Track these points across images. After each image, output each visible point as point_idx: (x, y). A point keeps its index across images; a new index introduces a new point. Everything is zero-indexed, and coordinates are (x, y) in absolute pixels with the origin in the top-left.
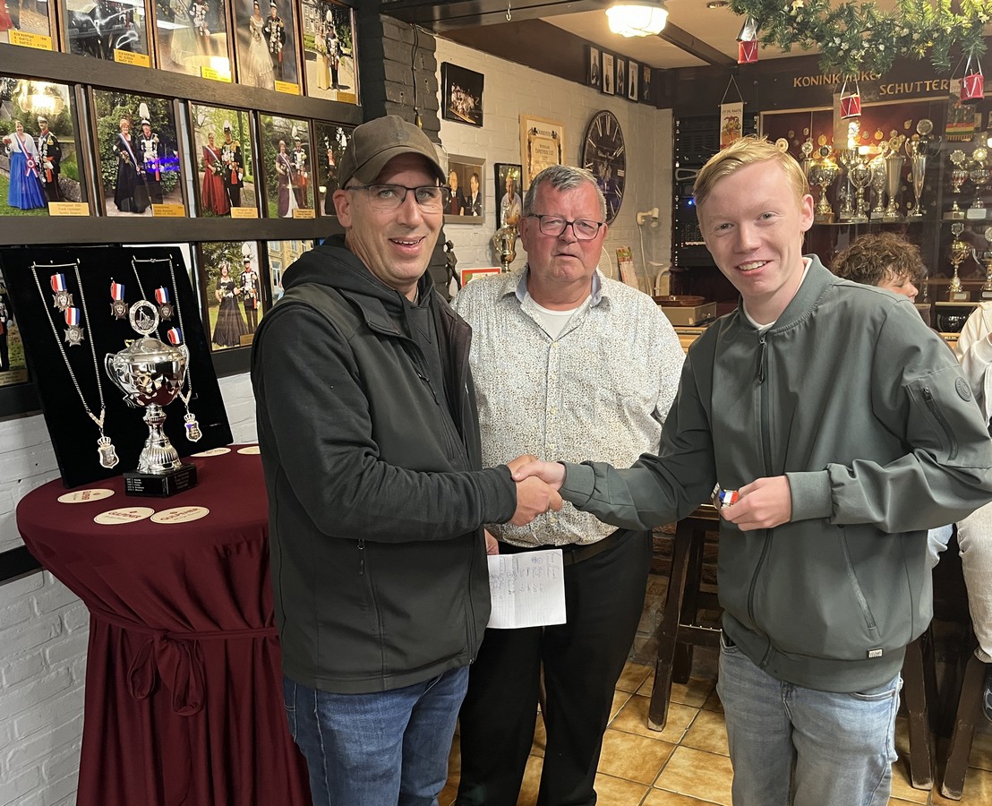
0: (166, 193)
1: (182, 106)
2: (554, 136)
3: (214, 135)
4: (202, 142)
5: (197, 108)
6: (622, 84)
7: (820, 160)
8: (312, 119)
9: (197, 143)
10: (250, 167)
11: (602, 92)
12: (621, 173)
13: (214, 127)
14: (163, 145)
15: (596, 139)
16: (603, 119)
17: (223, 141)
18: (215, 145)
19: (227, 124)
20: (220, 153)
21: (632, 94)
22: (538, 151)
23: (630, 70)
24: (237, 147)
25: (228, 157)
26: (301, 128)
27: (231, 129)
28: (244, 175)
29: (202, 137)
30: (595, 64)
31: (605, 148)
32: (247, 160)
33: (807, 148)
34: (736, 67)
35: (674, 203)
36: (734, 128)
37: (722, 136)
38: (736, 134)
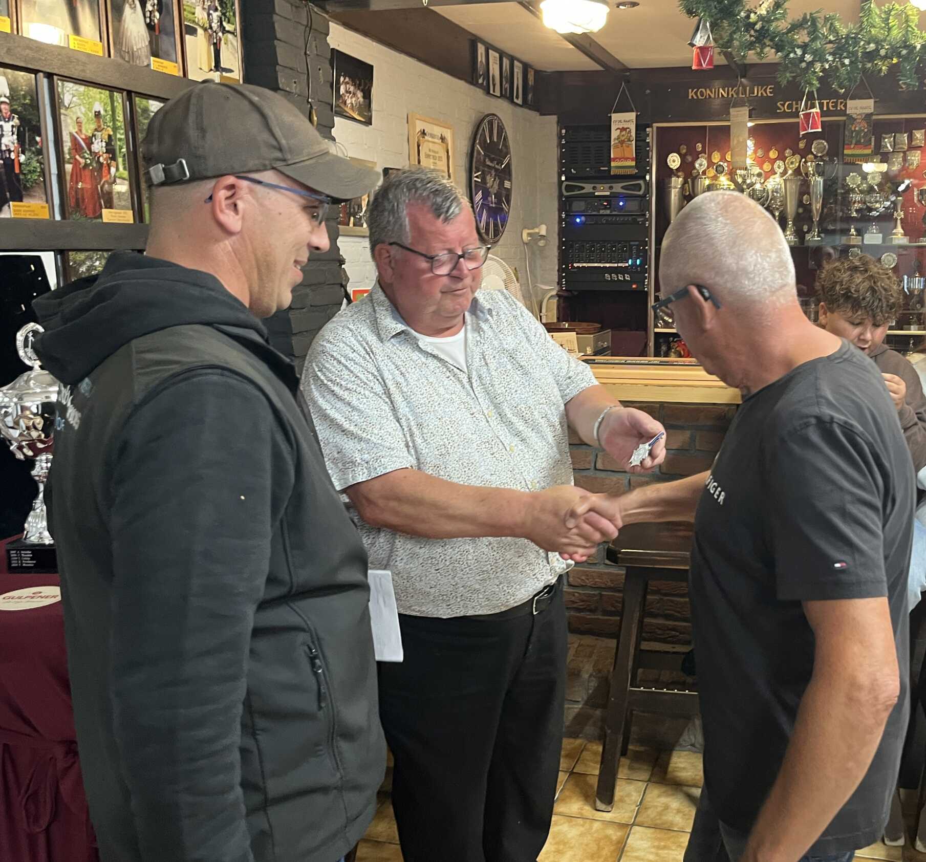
0: (26, 188)
1: (45, 81)
2: (443, 139)
3: (83, 119)
4: (68, 128)
5: (63, 85)
6: (507, 86)
7: (715, 178)
9: (63, 128)
10: (124, 160)
11: (488, 92)
12: (507, 184)
13: (83, 110)
14: (24, 129)
15: (484, 145)
16: (491, 123)
17: (93, 126)
18: (84, 131)
19: (98, 107)
20: (89, 141)
21: (517, 98)
22: (428, 156)
23: (516, 70)
24: (110, 136)
25: (99, 146)
27: (102, 112)
28: (117, 169)
29: (69, 121)
30: (481, 61)
31: (493, 156)
32: (120, 152)
33: (701, 165)
34: (628, 74)
35: (561, 220)
38: (628, 147)
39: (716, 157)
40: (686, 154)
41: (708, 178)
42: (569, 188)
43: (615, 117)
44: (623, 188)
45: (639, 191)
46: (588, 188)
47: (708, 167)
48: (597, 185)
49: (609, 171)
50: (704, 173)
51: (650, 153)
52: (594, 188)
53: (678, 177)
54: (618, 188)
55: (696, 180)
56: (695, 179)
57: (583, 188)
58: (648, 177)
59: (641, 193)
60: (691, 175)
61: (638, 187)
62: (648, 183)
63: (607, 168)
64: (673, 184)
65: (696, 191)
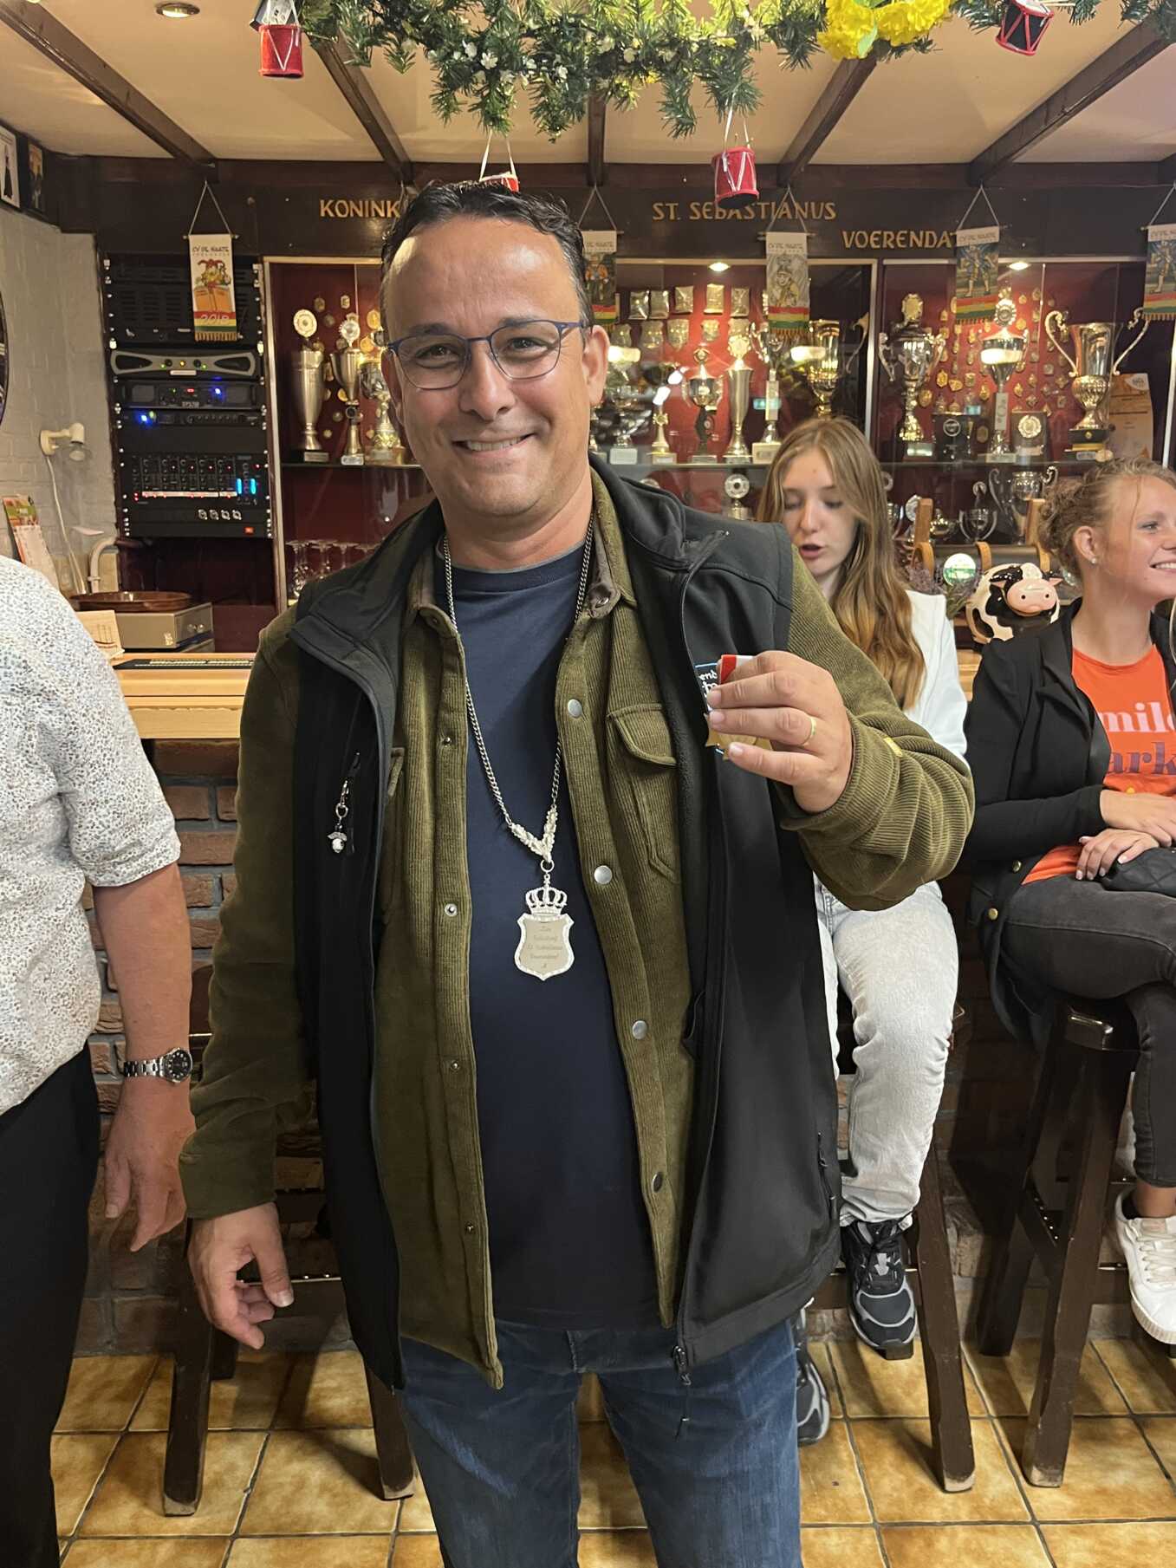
21: (11, 196)
33: (350, 331)
34: (212, 165)
35: (113, 417)
36: (218, 282)
37: (197, 296)
38: (222, 294)
39: (376, 320)
40: (324, 313)
41: (362, 351)
42: (122, 362)
43: (195, 240)
44: (218, 364)
45: (247, 370)
46: (157, 363)
47: (362, 336)
48: (172, 358)
49: (192, 334)
50: (355, 344)
51: (263, 308)
52: (168, 363)
53: (314, 350)
54: (209, 363)
55: (343, 357)
56: (340, 353)
57: (148, 363)
58: (260, 348)
59: (250, 373)
60: (335, 346)
61: (245, 364)
62: (262, 358)
63: (188, 330)
64: (305, 361)
65: (344, 373)
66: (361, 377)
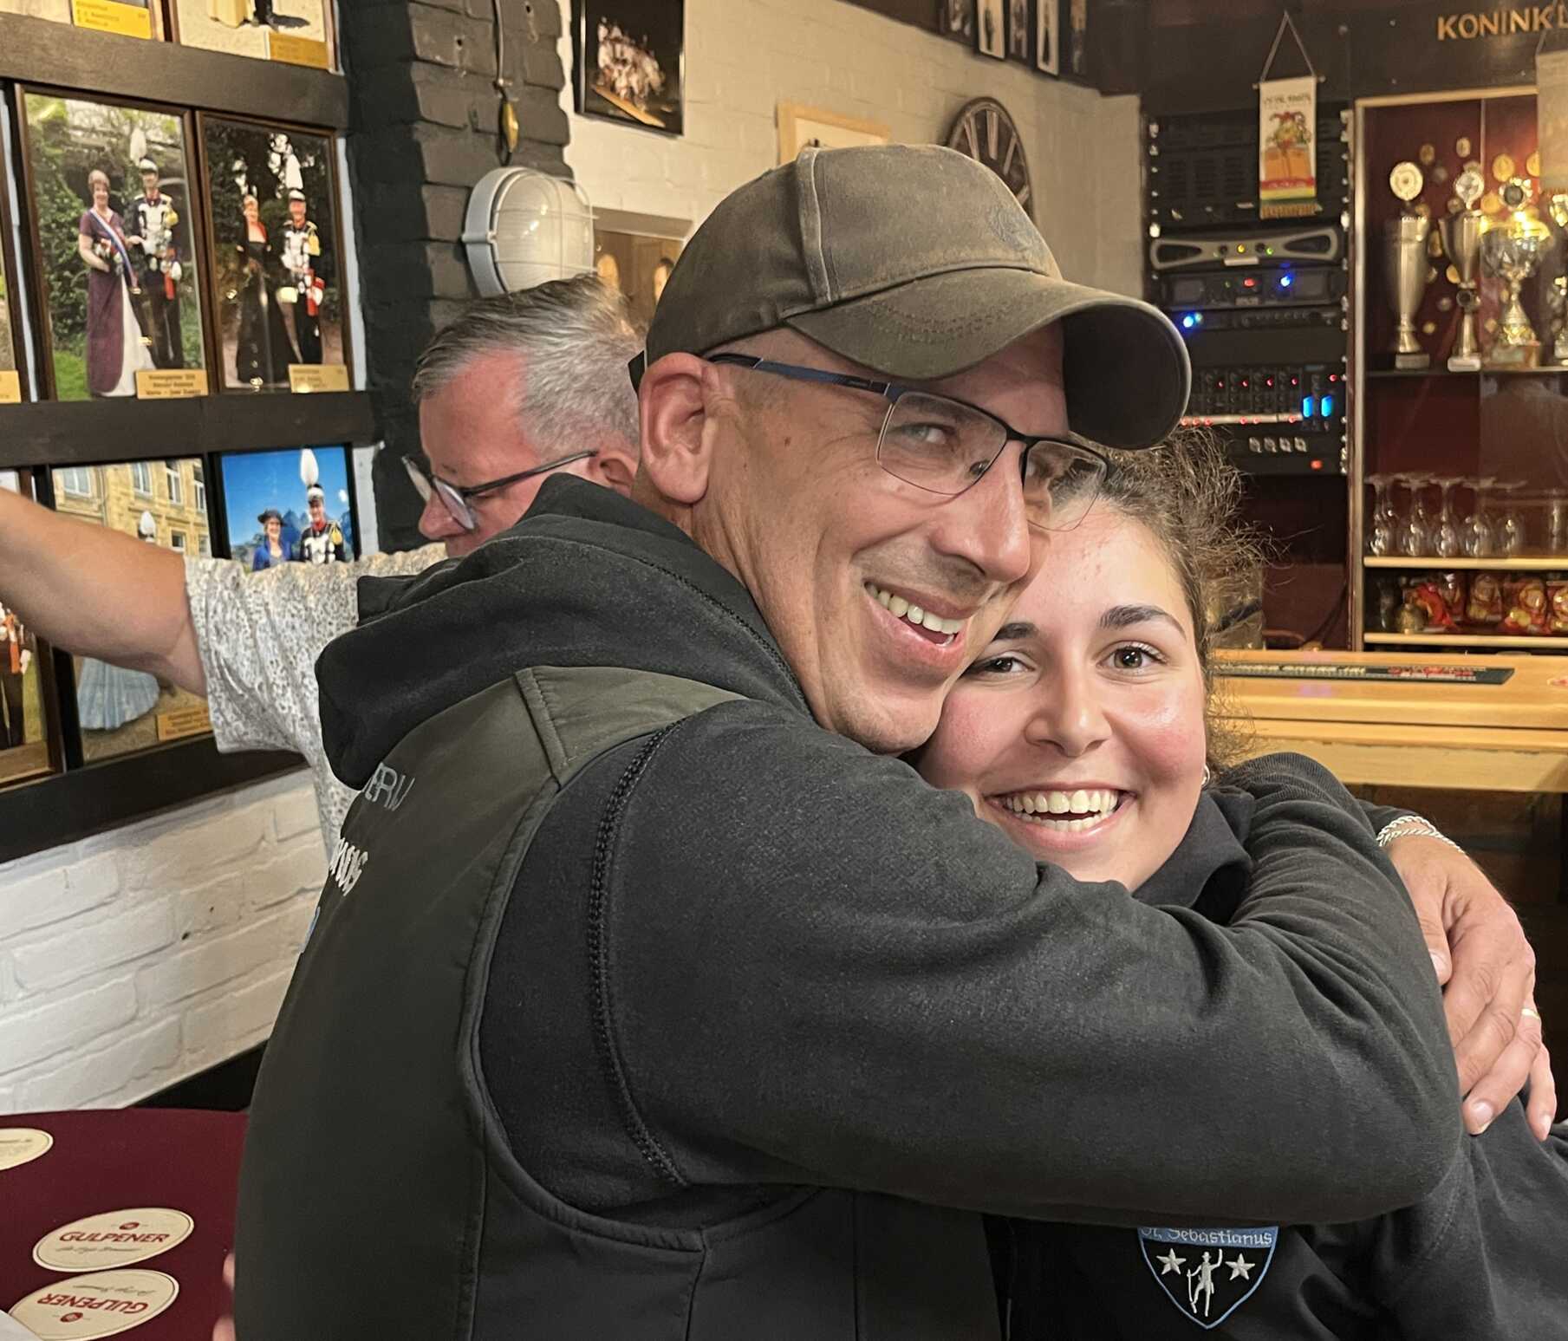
6: (1022, 33)
7: (1503, 215)
8: (193, 109)
21: (1047, 60)
26: (158, 136)
33: (1468, 188)
36: (1294, 140)
37: (1266, 160)
38: (1300, 155)
39: (1504, 168)
40: (1434, 165)
41: (1485, 214)
42: (1166, 254)
43: (1268, 89)
44: (1289, 246)
45: (1325, 251)
46: (1209, 251)
47: (1486, 192)
48: (1230, 244)
49: (1256, 210)
50: (1477, 205)
51: (1350, 167)
52: (1223, 250)
53: (1417, 216)
54: (1275, 247)
55: (1457, 225)
56: (1454, 219)
57: (1197, 252)
58: (1345, 221)
59: (1330, 255)
60: (1447, 211)
61: (1324, 243)
62: (1346, 234)
63: (1250, 205)
64: (1404, 233)
65: (1457, 246)
66: (1483, 249)
